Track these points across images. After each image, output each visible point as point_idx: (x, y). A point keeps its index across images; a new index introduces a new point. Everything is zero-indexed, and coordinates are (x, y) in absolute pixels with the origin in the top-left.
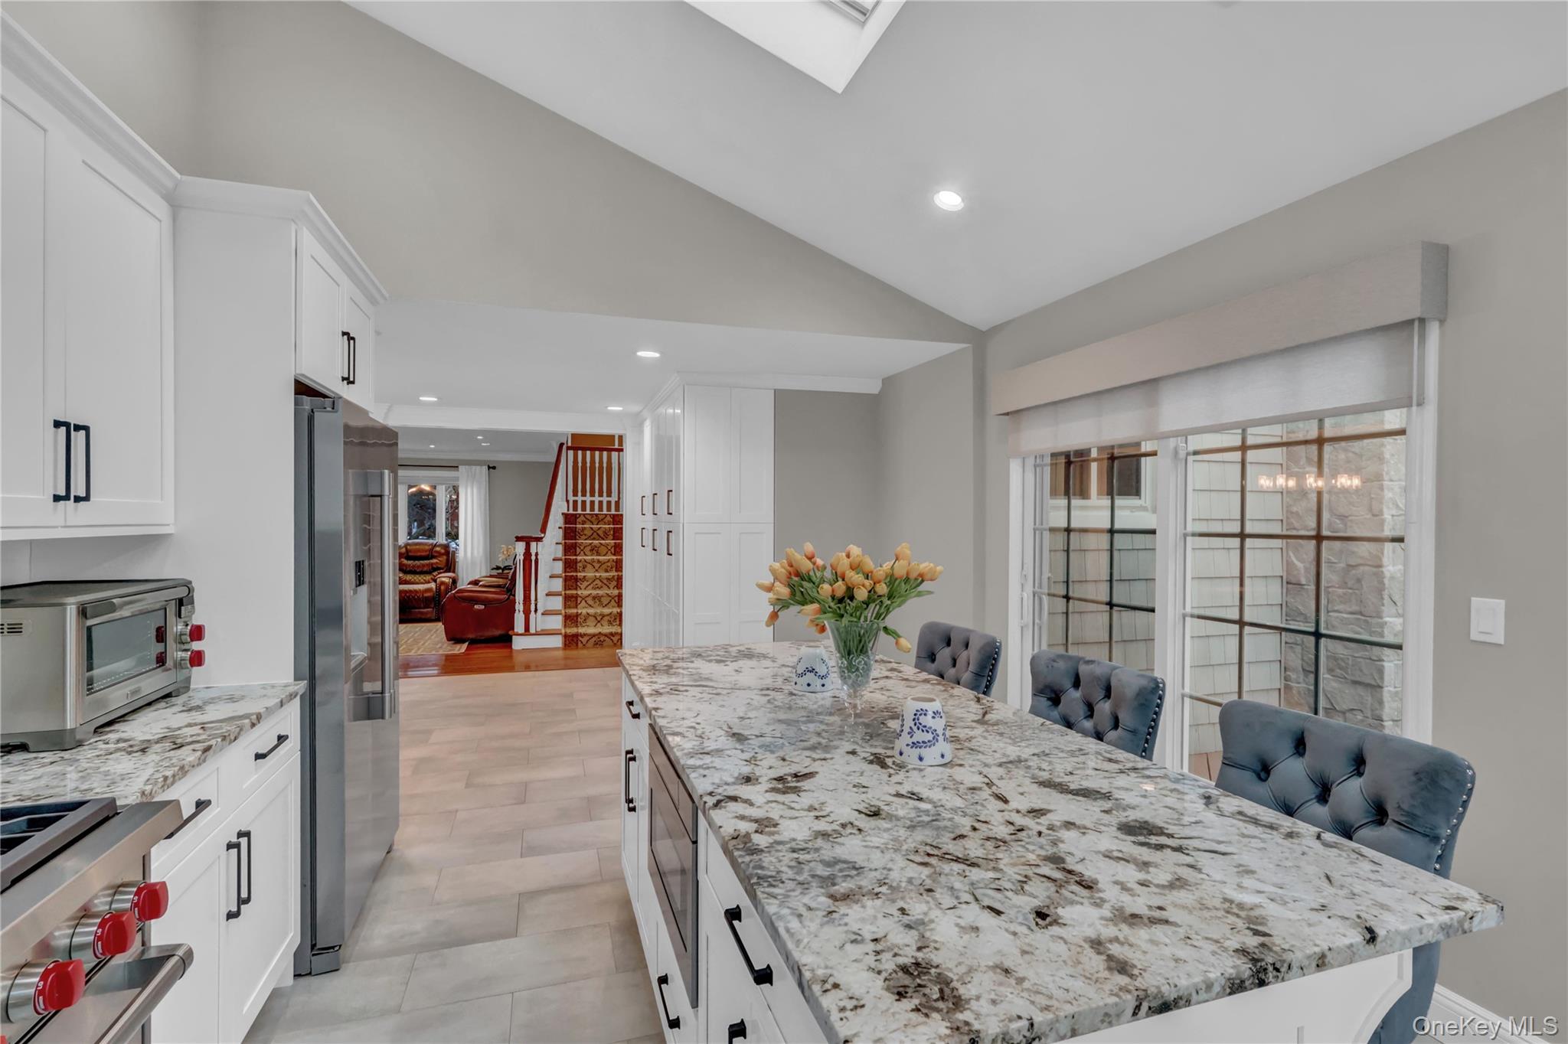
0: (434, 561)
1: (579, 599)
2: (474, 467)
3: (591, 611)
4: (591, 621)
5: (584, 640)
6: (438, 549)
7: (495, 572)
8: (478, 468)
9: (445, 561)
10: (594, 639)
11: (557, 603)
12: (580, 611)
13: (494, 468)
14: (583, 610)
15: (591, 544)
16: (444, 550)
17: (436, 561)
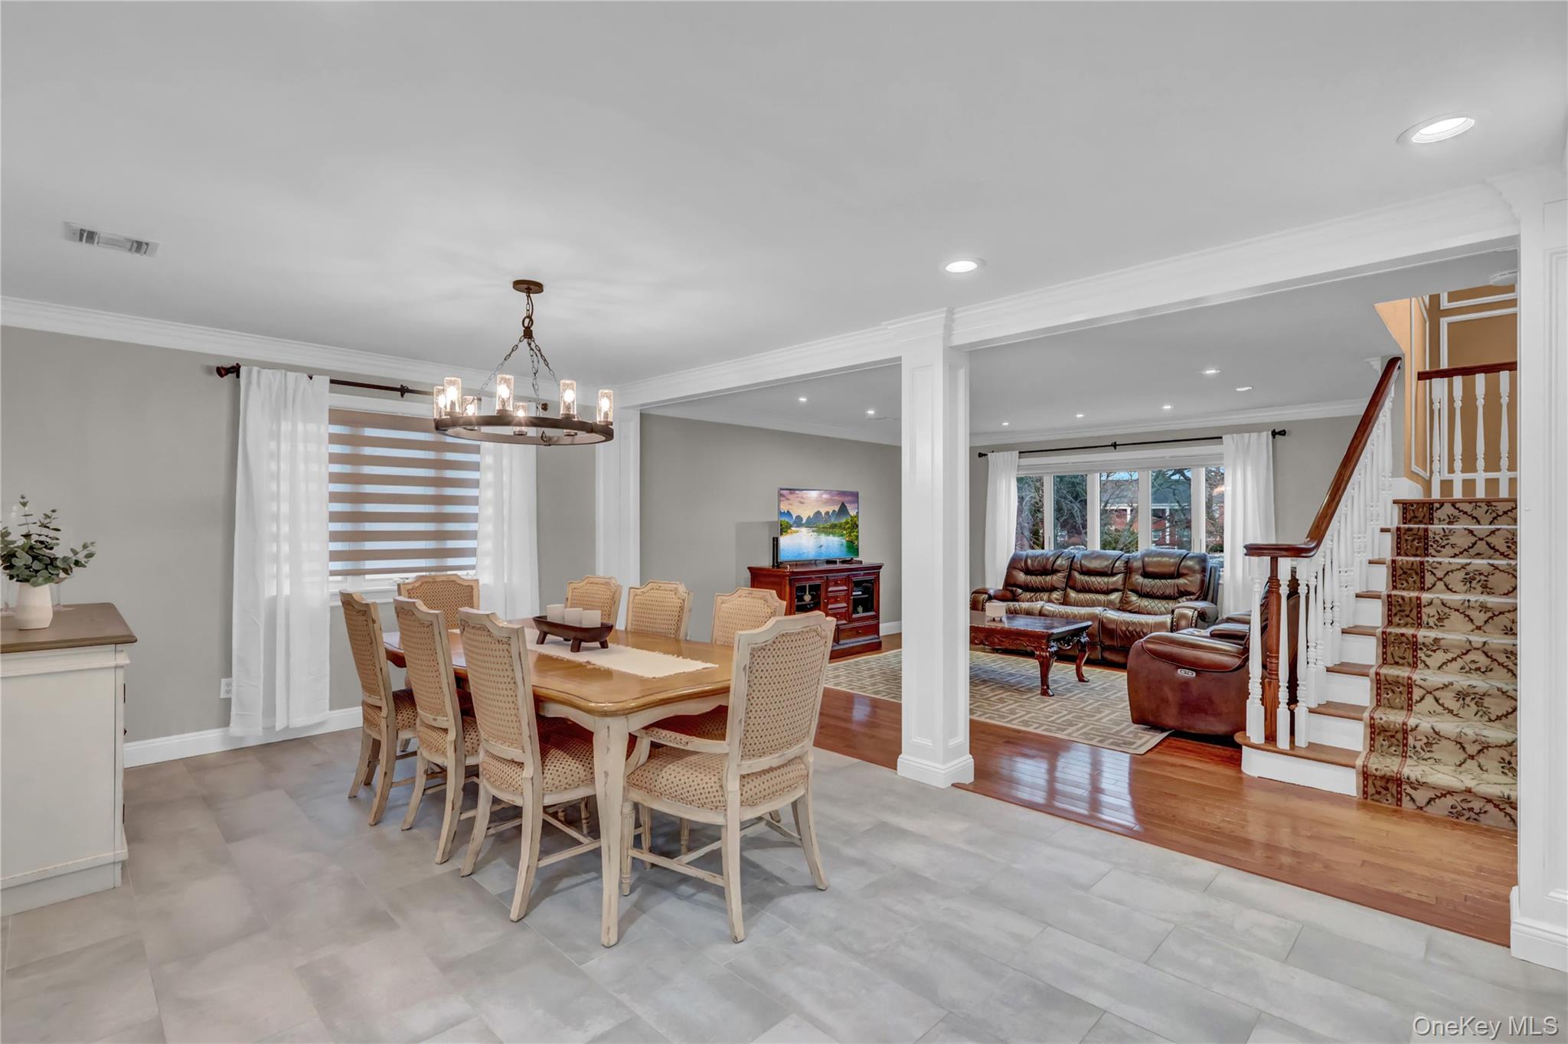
0: (1181, 581)
1: (1417, 693)
2: (1246, 435)
3: (1448, 726)
4: (1447, 753)
5: (1421, 796)
6: (1190, 563)
8: (1254, 435)
9: (1198, 581)
10: (1449, 801)
11: (1359, 692)
12: (1412, 722)
13: (1283, 433)
14: (1422, 720)
15: (1463, 567)
16: (1199, 565)
17: (1186, 581)
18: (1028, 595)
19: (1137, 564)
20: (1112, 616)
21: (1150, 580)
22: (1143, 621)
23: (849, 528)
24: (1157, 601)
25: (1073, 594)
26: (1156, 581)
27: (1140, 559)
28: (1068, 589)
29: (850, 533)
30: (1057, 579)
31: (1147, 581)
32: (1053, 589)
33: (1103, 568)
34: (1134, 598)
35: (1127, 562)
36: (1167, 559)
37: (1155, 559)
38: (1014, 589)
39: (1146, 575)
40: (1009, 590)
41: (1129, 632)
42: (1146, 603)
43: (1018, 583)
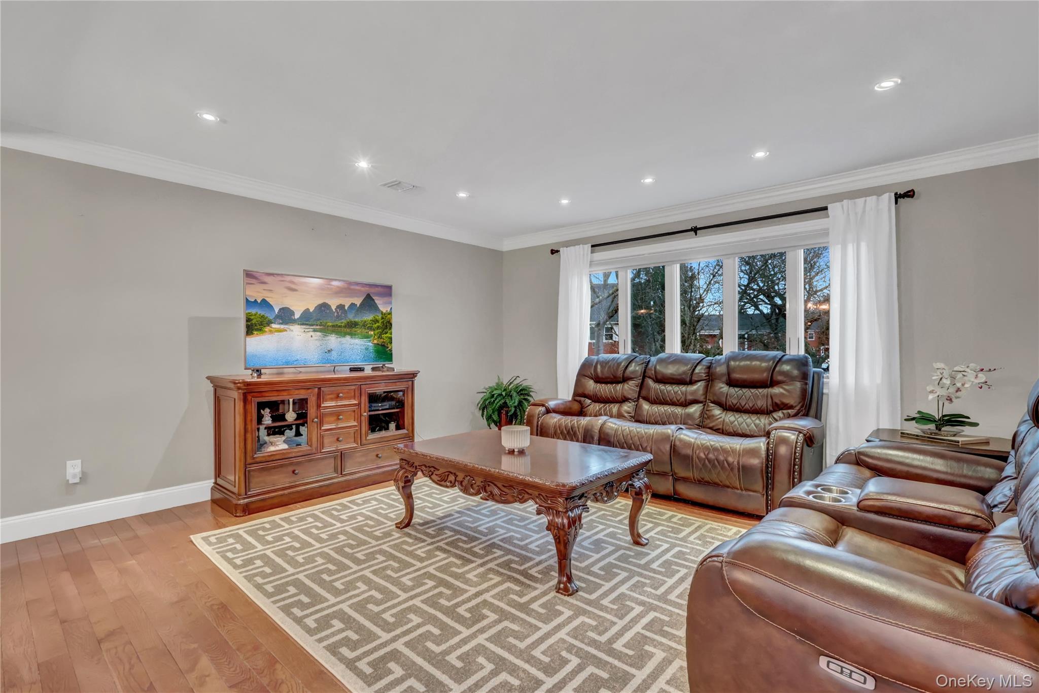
0: (776, 390)
2: (862, 202)
6: (786, 368)
7: (914, 428)
8: (872, 200)
9: (798, 391)
13: (910, 194)
16: (798, 369)
17: (781, 390)
18: (597, 406)
19: (721, 369)
20: (687, 438)
21: (737, 389)
22: (728, 446)
23: (378, 328)
24: (745, 416)
25: (646, 406)
26: (744, 390)
27: (724, 363)
28: (641, 400)
29: (381, 334)
30: (630, 388)
31: (733, 390)
32: (625, 400)
33: (680, 375)
34: (717, 411)
35: (709, 368)
36: (758, 363)
37: (742, 363)
38: (582, 399)
39: (731, 383)
40: (577, 401)
41: (709, 461)
42: (732, 419)
43: (586, 392)
